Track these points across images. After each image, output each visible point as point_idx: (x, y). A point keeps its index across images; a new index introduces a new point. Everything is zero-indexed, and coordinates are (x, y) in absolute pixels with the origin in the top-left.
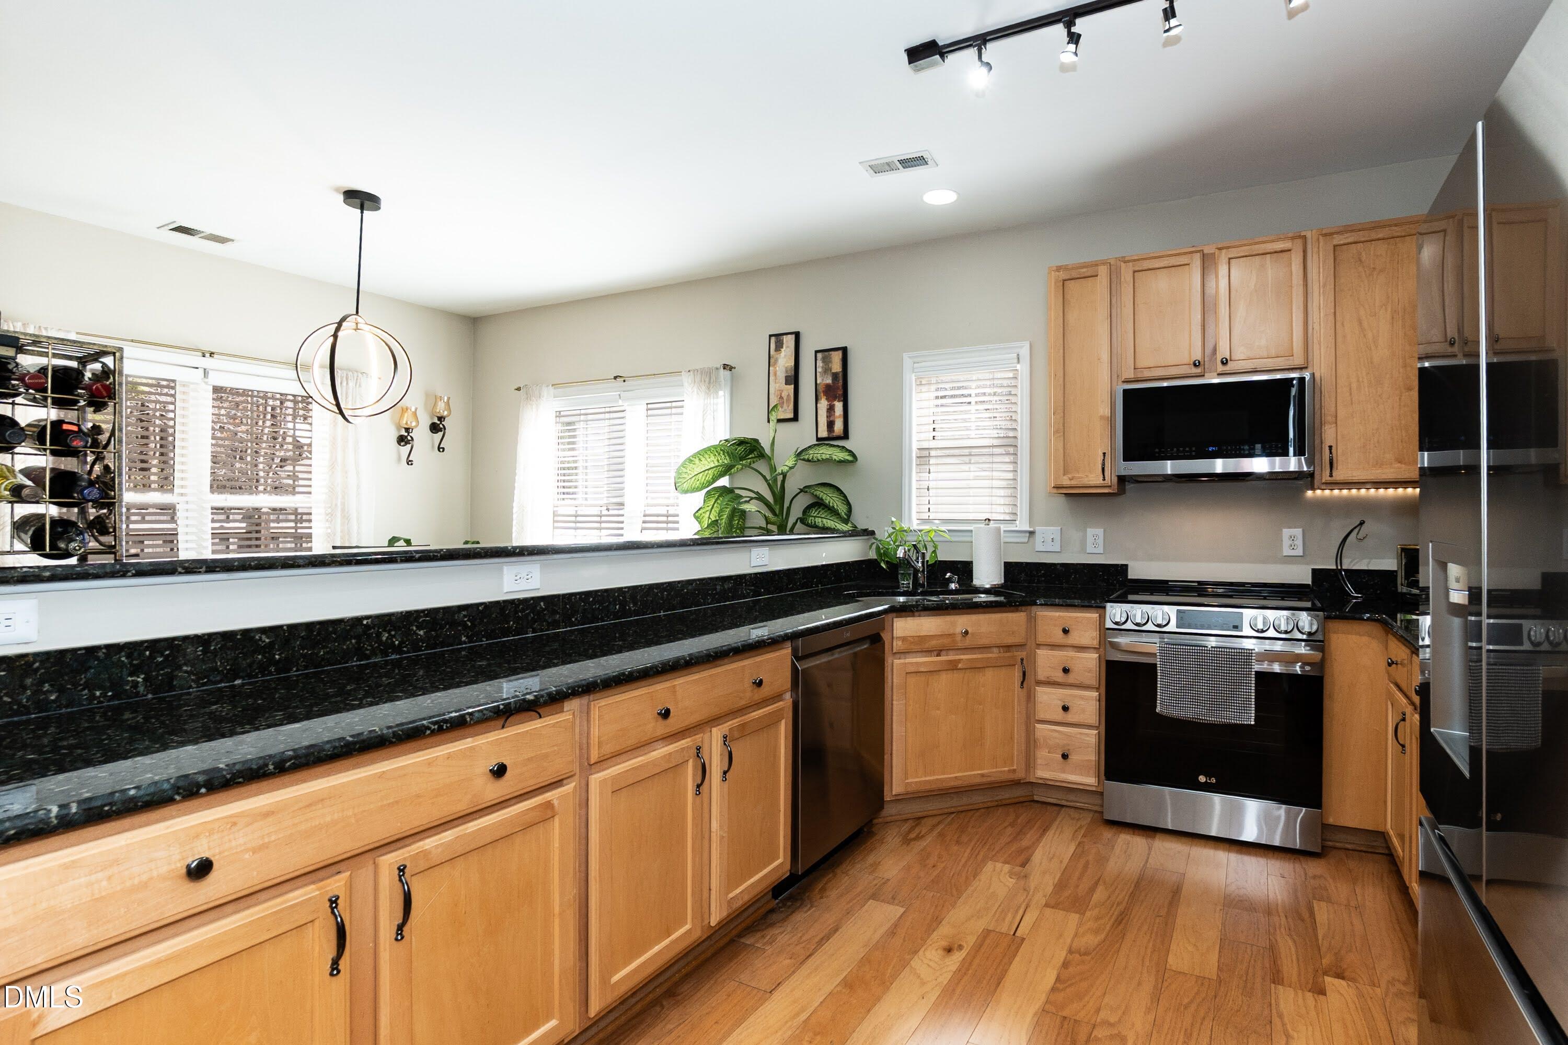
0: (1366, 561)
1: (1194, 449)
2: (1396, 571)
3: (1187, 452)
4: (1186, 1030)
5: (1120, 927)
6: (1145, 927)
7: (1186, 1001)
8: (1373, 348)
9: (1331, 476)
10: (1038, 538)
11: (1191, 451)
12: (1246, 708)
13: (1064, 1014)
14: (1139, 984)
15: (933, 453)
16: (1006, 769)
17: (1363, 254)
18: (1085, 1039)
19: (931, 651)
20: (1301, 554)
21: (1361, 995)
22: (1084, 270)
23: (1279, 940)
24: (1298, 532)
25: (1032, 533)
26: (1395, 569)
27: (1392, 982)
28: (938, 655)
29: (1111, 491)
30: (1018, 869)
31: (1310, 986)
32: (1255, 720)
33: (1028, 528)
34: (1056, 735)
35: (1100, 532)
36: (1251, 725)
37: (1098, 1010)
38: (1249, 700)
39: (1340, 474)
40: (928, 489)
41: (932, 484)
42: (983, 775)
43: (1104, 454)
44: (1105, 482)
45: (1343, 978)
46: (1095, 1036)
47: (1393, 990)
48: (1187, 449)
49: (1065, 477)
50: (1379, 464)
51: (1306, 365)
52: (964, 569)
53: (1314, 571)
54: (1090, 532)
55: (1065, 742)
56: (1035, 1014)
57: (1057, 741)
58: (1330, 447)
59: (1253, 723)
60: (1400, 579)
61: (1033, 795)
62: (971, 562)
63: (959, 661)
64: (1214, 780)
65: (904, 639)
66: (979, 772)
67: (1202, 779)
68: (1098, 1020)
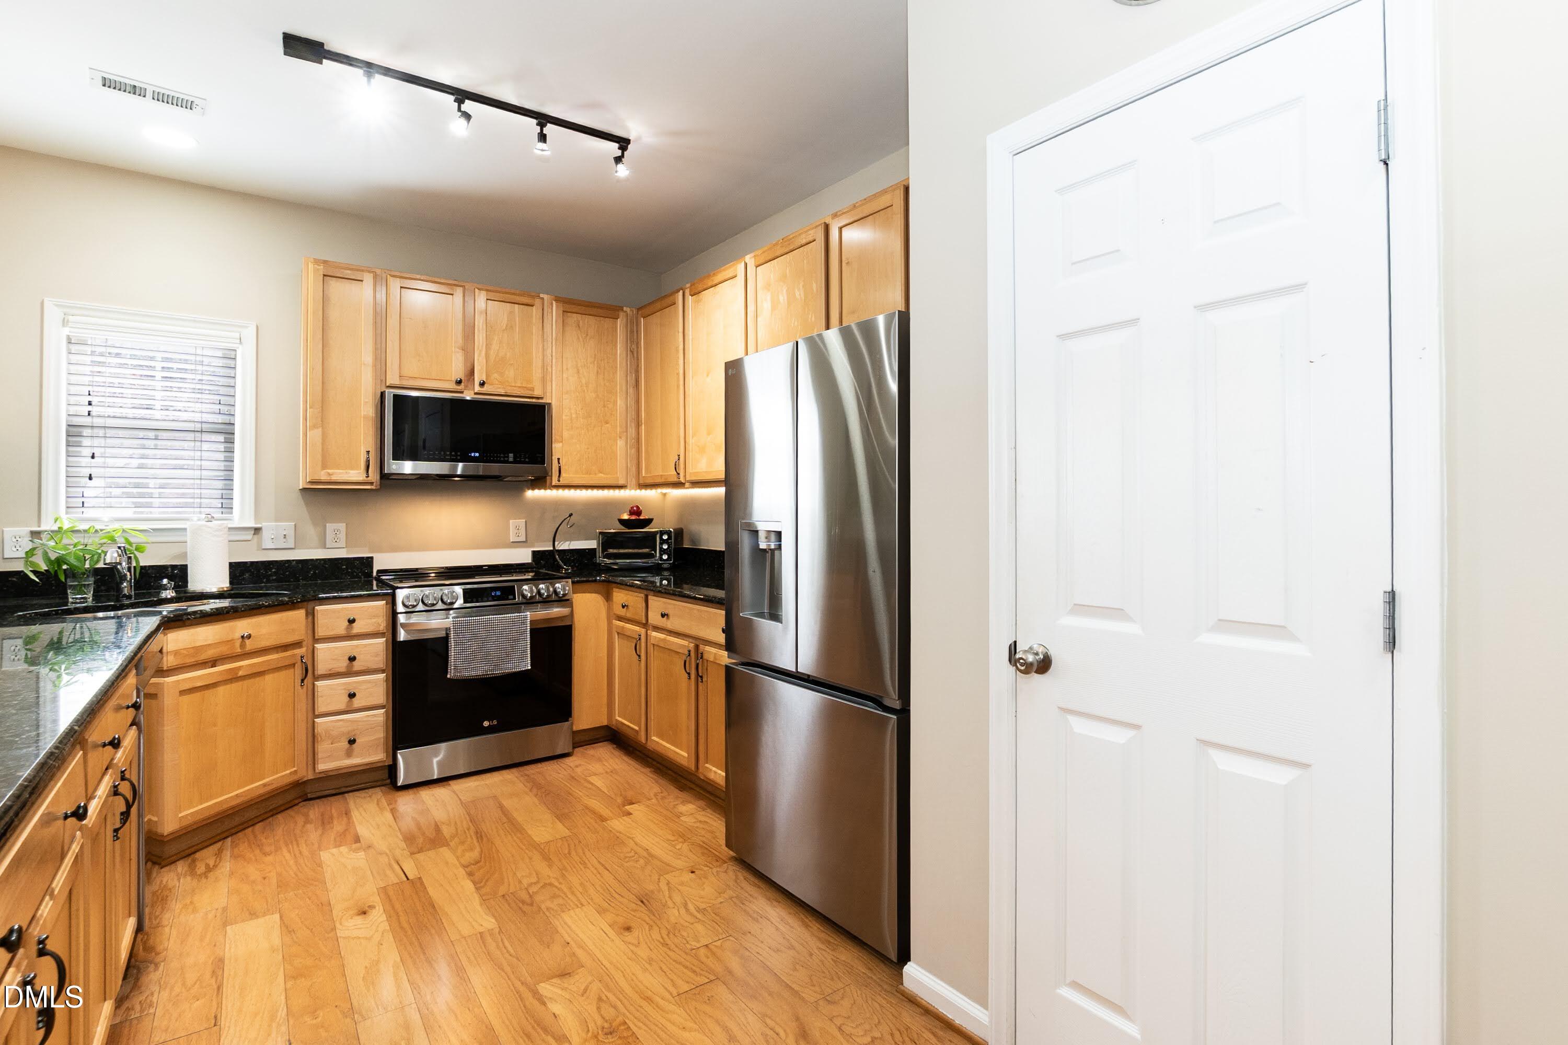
0: (568, 543)
1: (459, 454)
2: (595, 549)
3: (453, 456)
4: (580, 863)
5: (485, 839)
6: (501, 832)
7: (566, 852)
8: (586, 391)
9: (559, 481)
10: (266, 534)
11: (456, 455)
12: (522, 658)
13: (501, 893)
14: (530, 859)
15: (86, 432)
16: (288, 772)
17: (581, 322)
18: (528, 896)
19: (207, 662)
20: (524, 540)
21: (648, 806)
22: (349, 272)
23: (586, 802)
24: (522, 522)
25: (257, 530)
26: (596, 547)
27: (656, 795)
28: (213, 666)
29: (373, 487)
30: (354, 846)
31: (621, 814)
32: (531, 666)
33: (252, 524)
34: (341, 723)
35: (342, 526)
36: (528, 670)
37: (520, 882)
38: (525, 651)
39: (566, 478)
40: (90, 478)
41: (94, 472)
42: (264, 785)
43: (368, 452)
44: (369, 479)
45: (633, 804)
46: (533, 892)
47: (659, 797)
48: (453, 453)
49: (323, 472)
50: (588, 472)
51: (542, 396)
52: (179, 574)
53: (534, 553)
54: (330, 527)
55: (350, 728)
56: (481, 905)
57: (342, 729)
58: (559, 459)
59: (530, 668)
60: (599, 553)
61: (306, 794)
62: (186, 566)
63: (239, 668)
64: (495, 722)
65: (176, 653)
66: (261, 783)
67: (486, 724)
68: (526, 886)
